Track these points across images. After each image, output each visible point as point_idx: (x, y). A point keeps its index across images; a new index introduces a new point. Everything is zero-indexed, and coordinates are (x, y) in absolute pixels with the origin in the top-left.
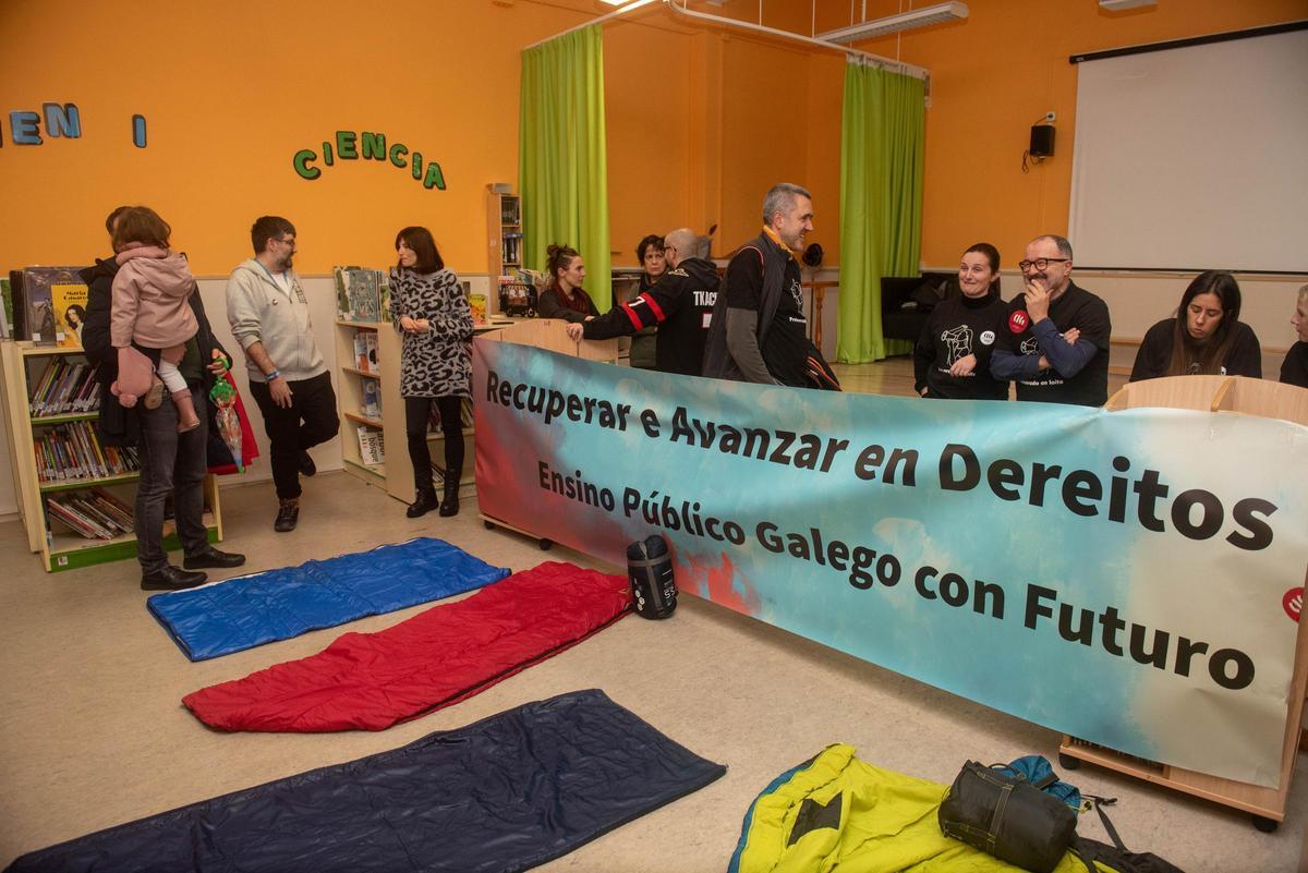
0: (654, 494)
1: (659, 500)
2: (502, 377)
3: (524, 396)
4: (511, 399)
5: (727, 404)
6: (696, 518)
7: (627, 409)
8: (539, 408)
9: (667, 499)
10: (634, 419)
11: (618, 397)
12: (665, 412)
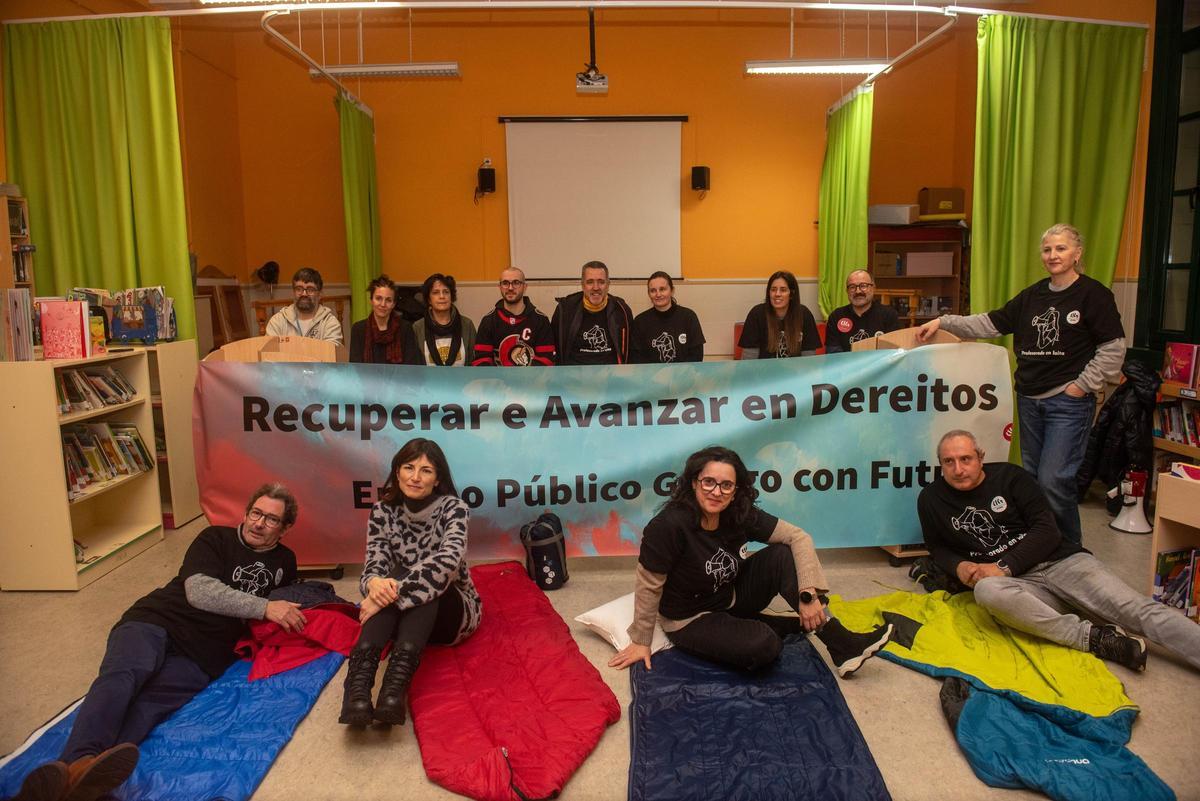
0: (536, 478)
1: (545, 482)
2: (275, 402)
3: (323, 415)
4: (299, 422)
5: (615, 385)
6: (593, 488)
7: (485, 408)
8: (350, 426)
9: (554, 479)
10: (493, 417)
11: (467, 397)
12: (535, 402)
